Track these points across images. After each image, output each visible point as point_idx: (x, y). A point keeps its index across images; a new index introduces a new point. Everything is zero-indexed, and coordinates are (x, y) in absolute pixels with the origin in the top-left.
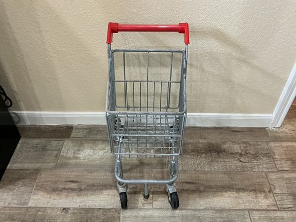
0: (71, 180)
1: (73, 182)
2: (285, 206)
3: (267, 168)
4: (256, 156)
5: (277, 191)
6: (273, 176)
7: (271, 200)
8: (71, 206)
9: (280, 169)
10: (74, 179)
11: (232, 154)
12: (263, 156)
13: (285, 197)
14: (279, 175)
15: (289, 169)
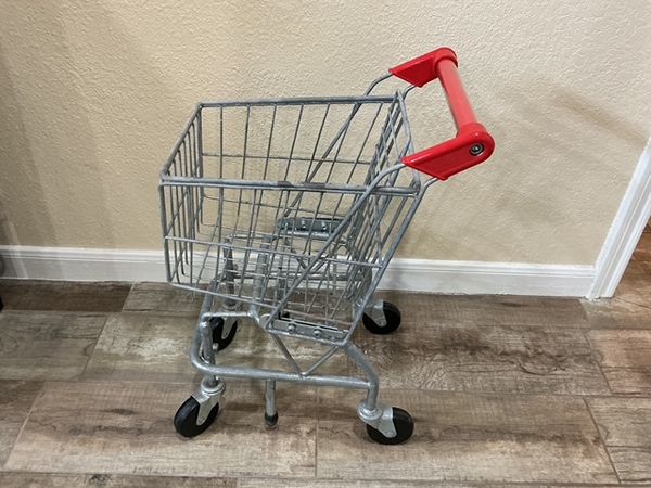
0: (119, 407)
1: (121, 412)
2: (635, 476)
3: (588, 388)
4: (559, 359)
5: (614, 440)
6: (601, 406)
7: (601, 461)
8: (114, 471)
9: (619, 390)
10: (125, 407)
11: (505, 353)
12: (576, 361)
13: (632, 454)
14: (616, 404)
15: (639, 390)
